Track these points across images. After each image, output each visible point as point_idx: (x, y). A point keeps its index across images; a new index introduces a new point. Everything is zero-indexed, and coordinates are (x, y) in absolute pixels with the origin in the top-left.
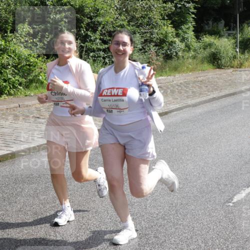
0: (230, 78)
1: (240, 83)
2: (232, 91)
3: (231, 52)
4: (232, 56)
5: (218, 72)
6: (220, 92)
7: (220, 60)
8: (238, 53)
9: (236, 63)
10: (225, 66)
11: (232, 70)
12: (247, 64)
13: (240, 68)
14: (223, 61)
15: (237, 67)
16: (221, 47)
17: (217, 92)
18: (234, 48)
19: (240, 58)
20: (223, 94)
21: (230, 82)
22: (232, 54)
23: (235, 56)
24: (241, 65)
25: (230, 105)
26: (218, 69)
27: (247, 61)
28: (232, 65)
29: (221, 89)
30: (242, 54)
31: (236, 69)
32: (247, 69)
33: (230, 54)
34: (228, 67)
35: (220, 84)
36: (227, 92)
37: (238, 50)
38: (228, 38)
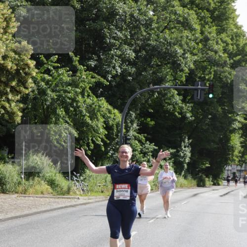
0: (15, 203)
1: (26, 207)
2: (18, 214)
3: (16, 178)
4: (17, 182)
5: (2, 197)
6: (7, 214)
7: (5, 185)
8: (23, 180)
9: (20, 189)
10: (10, 192)
11: (16, 195)
12: (31, 190)
13: (24, 194)
14: (8, 186)
15: (22, 193)
16: (6, 172)
17: (3, 214)
18: (19, 175)
19: (25, 184)
20: (9, 216)
21: (16, 206)
22: (17, 180)
23: (20, 182)
24: (25, 192)
25: (18, 227)
26: (2, 194)
27: (31, 187)
28: (17, 191)
29: (7, 212)
30: (27, 180)
31: (21, 195)
32: (31, 195)
33: (15, 180)
34: (12, 192)
35: (6, 207)
36: (13, 215)
37: (23, 176)
38: (13, 165)
